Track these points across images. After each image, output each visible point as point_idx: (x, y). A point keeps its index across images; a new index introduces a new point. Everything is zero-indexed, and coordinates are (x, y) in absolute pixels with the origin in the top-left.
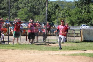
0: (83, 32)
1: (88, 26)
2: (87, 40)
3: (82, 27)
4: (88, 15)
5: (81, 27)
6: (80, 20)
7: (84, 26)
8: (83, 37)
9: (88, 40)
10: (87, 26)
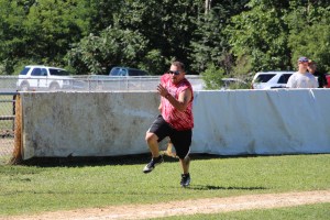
0: (26, 111)
1: (62, 73)
2: (48, 155)
3: (24, 83)
4: (60, 13)
5: (19, 83)
6: (16, 40)
7: (36, 72)
8: (24, 137)
9: (58, 154)
10: (53, 72)
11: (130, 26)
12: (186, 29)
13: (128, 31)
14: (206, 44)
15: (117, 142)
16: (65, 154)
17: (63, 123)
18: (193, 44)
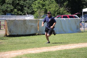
11: (9, 4)
12: (23, 5)
13: (9, 5)
14: (27, 8)
15: (27, 31)
16: (16, 34)
17: (16, 26)
18: (24, 8)
